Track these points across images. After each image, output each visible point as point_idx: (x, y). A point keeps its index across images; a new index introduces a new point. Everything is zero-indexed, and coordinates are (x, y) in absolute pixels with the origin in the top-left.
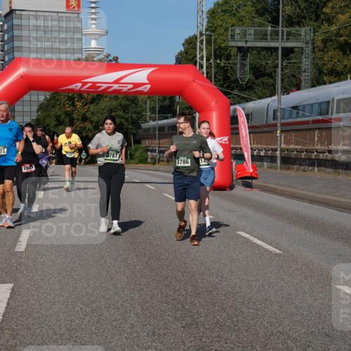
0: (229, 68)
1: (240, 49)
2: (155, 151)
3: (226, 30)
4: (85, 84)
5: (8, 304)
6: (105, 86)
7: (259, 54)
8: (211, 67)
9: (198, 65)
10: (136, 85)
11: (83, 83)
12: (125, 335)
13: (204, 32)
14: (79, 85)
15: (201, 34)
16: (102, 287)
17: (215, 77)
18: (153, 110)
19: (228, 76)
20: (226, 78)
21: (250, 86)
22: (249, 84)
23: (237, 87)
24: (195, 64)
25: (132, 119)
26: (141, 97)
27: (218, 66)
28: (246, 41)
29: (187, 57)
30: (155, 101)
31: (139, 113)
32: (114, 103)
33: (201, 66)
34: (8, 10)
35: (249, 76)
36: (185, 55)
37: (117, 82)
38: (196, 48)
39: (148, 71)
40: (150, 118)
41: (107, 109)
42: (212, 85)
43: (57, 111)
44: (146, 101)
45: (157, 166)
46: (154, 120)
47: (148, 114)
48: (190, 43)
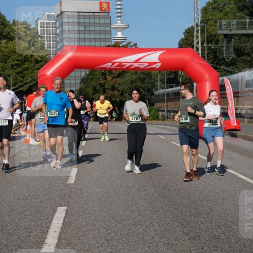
0: (218, 50)
1: (226, 36)
2: (164, 111)
3: (216, 22)
4: (114, 63)
5: (64, 221)
6: (128, 65)
7: (240, 39)
8: (205, 49)
9: (195, 48)
10: (151, 64)
11: (112, 62)
12: (147, 244)
13: (199, 24)
14: (110, 64)
15: (197, 26)
16: (130, 210)
17: (208, 57)
18: (162, 81)
19: (217, 56)
20: (216, 57)
21: (234, 63)
22: (233, 61)
23: (224, 63)
24: (193, 47)
25: (147, 88)
26: (153, 72)
27: (209, 48)
28: (231, 30)
29: (187, 42)
30: (163, 75)
31: (152, 84)
32: (134, 77)
33: (197, 49)
34: (59, 12)
35: (232, 55)
36: (185, 41)
37: (137, 61)
38: (193, 36)
39: (158, 54)
40: (161, 87)
41: (129, 81)
42: (206, 62)
43: (94, 83)
44: (157, 75)
45: (166, 122)
46: (163, 88)
47: (159, 84)
48: (189, 33)
